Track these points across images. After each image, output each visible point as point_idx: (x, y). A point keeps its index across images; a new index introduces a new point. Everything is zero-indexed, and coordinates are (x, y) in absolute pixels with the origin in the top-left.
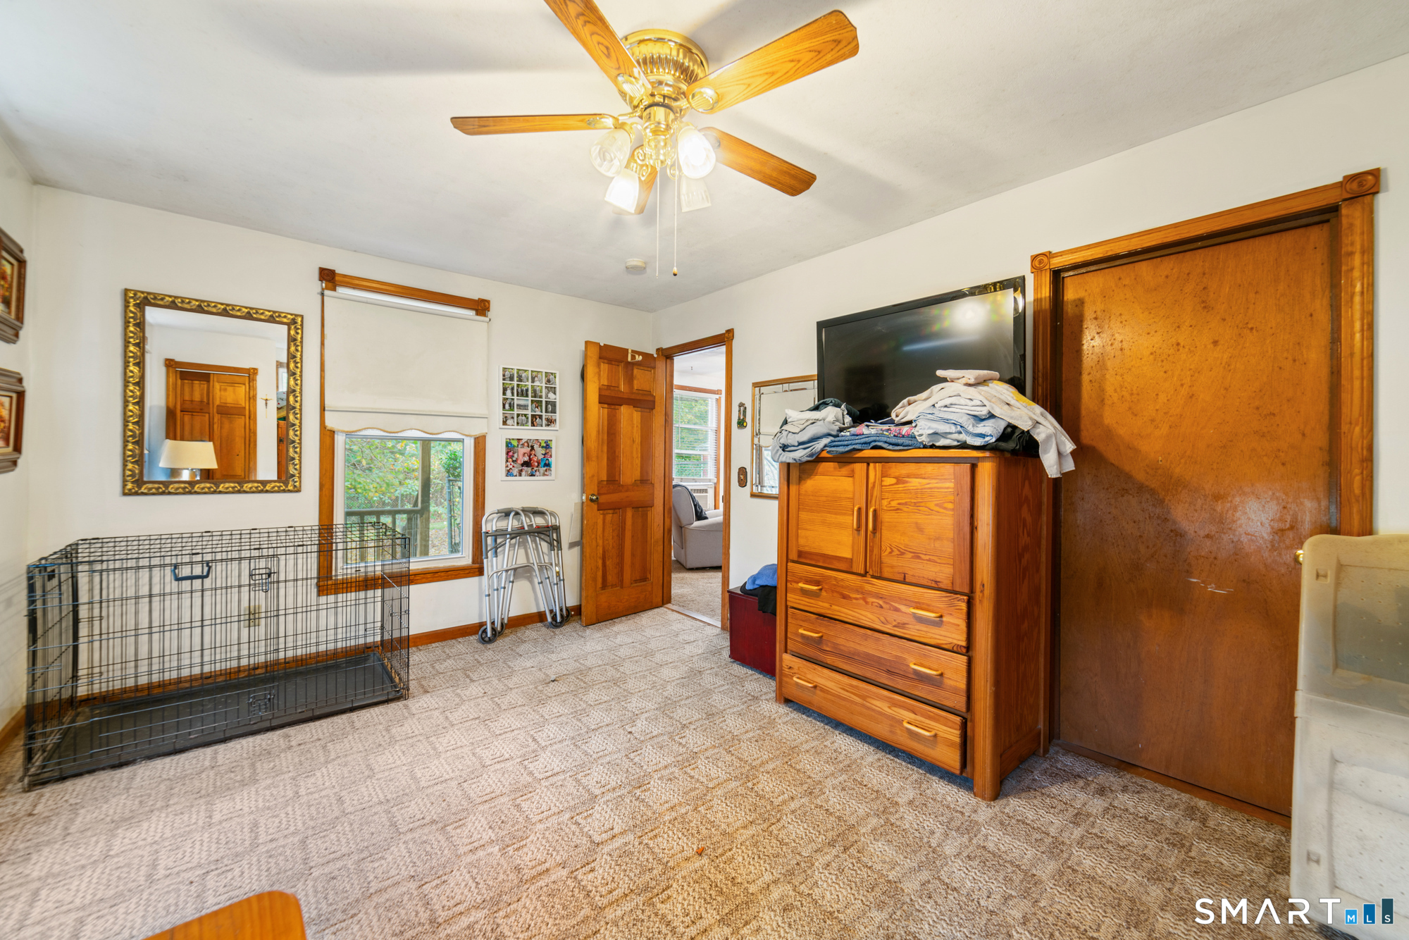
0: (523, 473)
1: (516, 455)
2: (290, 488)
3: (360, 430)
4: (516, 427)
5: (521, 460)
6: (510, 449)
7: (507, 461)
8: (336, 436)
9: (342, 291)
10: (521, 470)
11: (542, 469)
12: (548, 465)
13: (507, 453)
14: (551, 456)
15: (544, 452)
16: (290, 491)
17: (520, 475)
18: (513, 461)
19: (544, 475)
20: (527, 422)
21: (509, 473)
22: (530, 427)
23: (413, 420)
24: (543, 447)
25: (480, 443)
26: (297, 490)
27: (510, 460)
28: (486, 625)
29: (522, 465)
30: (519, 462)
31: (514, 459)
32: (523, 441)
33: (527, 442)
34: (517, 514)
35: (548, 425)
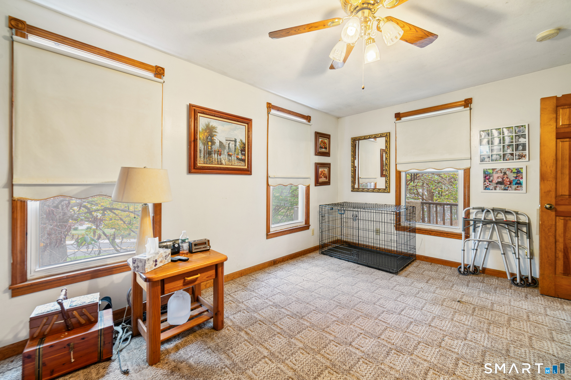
0: (498, 188)
1: (491, 178)
2: (386, 191)
3: (408, 170)
4: (491, 162)
5: (496, 180)
6: (487, 176)
7: (485, 181)
8: (401, 173)
9: (403, 119)
10: (496, 187)
11: (514, 187)
12: (519, 184)
13: (485, 177)
14: (522, 178)
15: (515, 176)
16: (386, 192)
17: (495, 189)
18: (489, 181)
19: (516, 189)
20: (501, 158)
21: (486, 188)
22: (502, 161)
23: (430, 164)
24: (514, 173)
25: (467, 172)
26: (389, 192)
27: (487, 181)
28: (461, 265)
29: (497, 184)
30: (494, 182)
31: (490, 180)
32: (497, 170)
33: (500, 170)
34: (488, 211)
35: (519, 159)
